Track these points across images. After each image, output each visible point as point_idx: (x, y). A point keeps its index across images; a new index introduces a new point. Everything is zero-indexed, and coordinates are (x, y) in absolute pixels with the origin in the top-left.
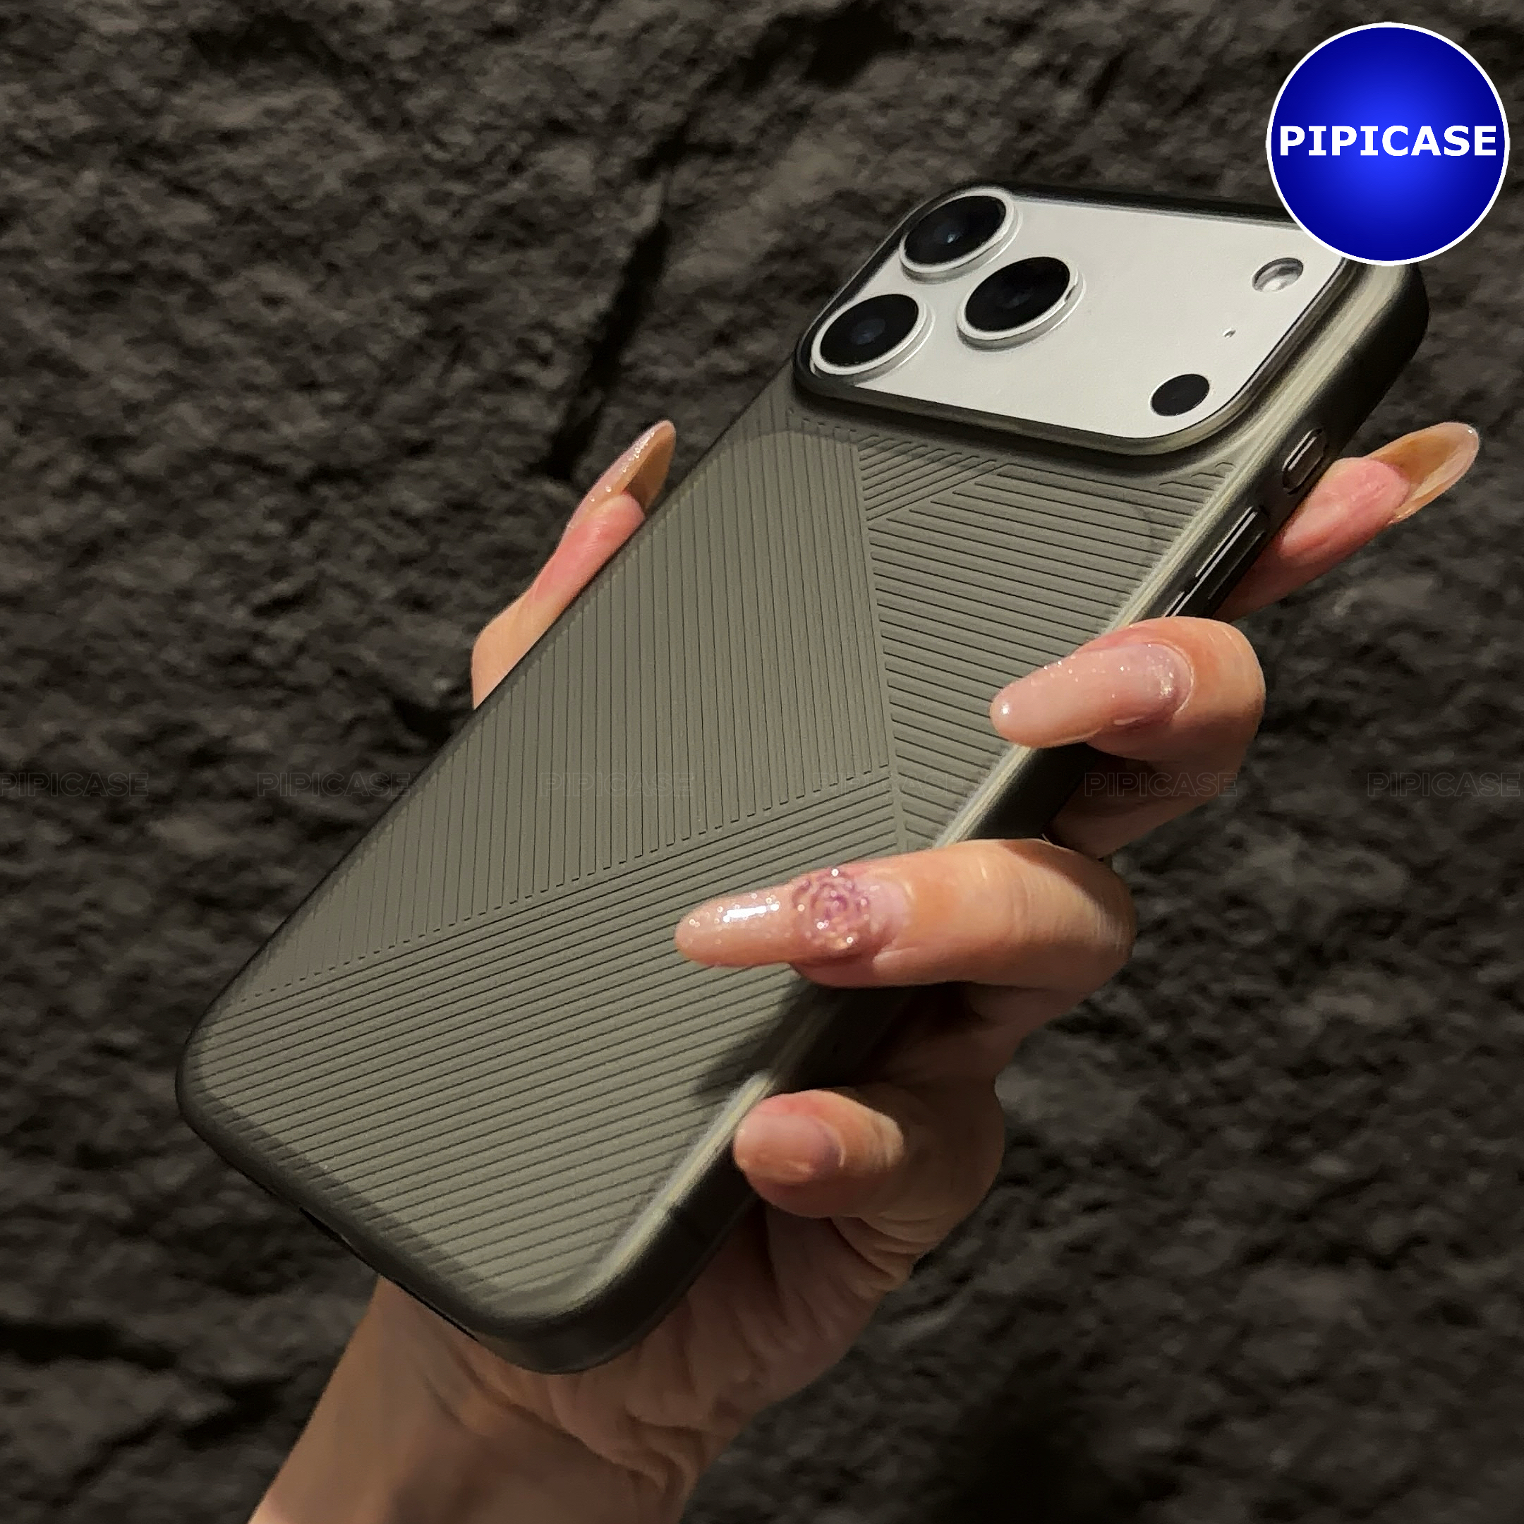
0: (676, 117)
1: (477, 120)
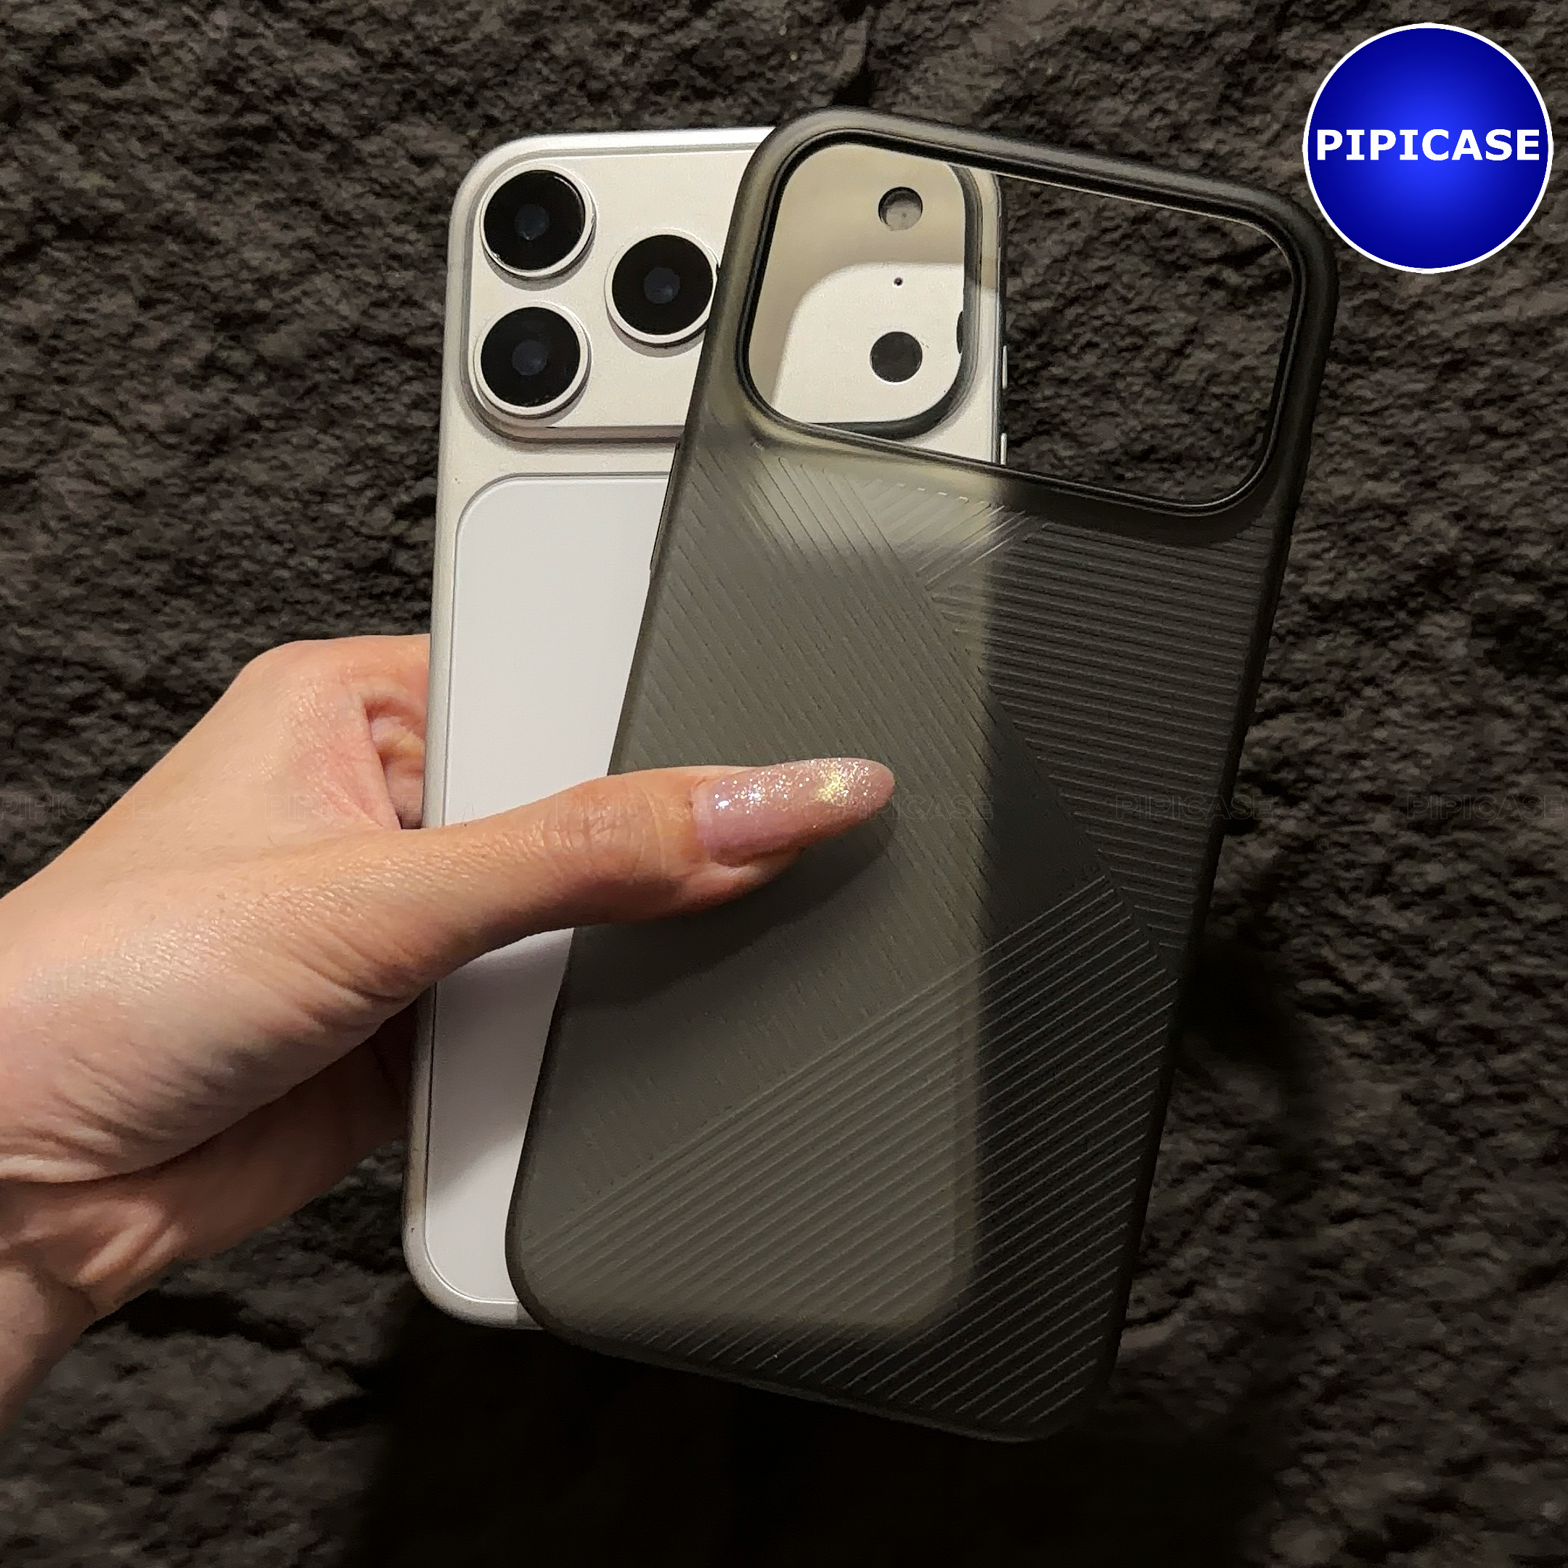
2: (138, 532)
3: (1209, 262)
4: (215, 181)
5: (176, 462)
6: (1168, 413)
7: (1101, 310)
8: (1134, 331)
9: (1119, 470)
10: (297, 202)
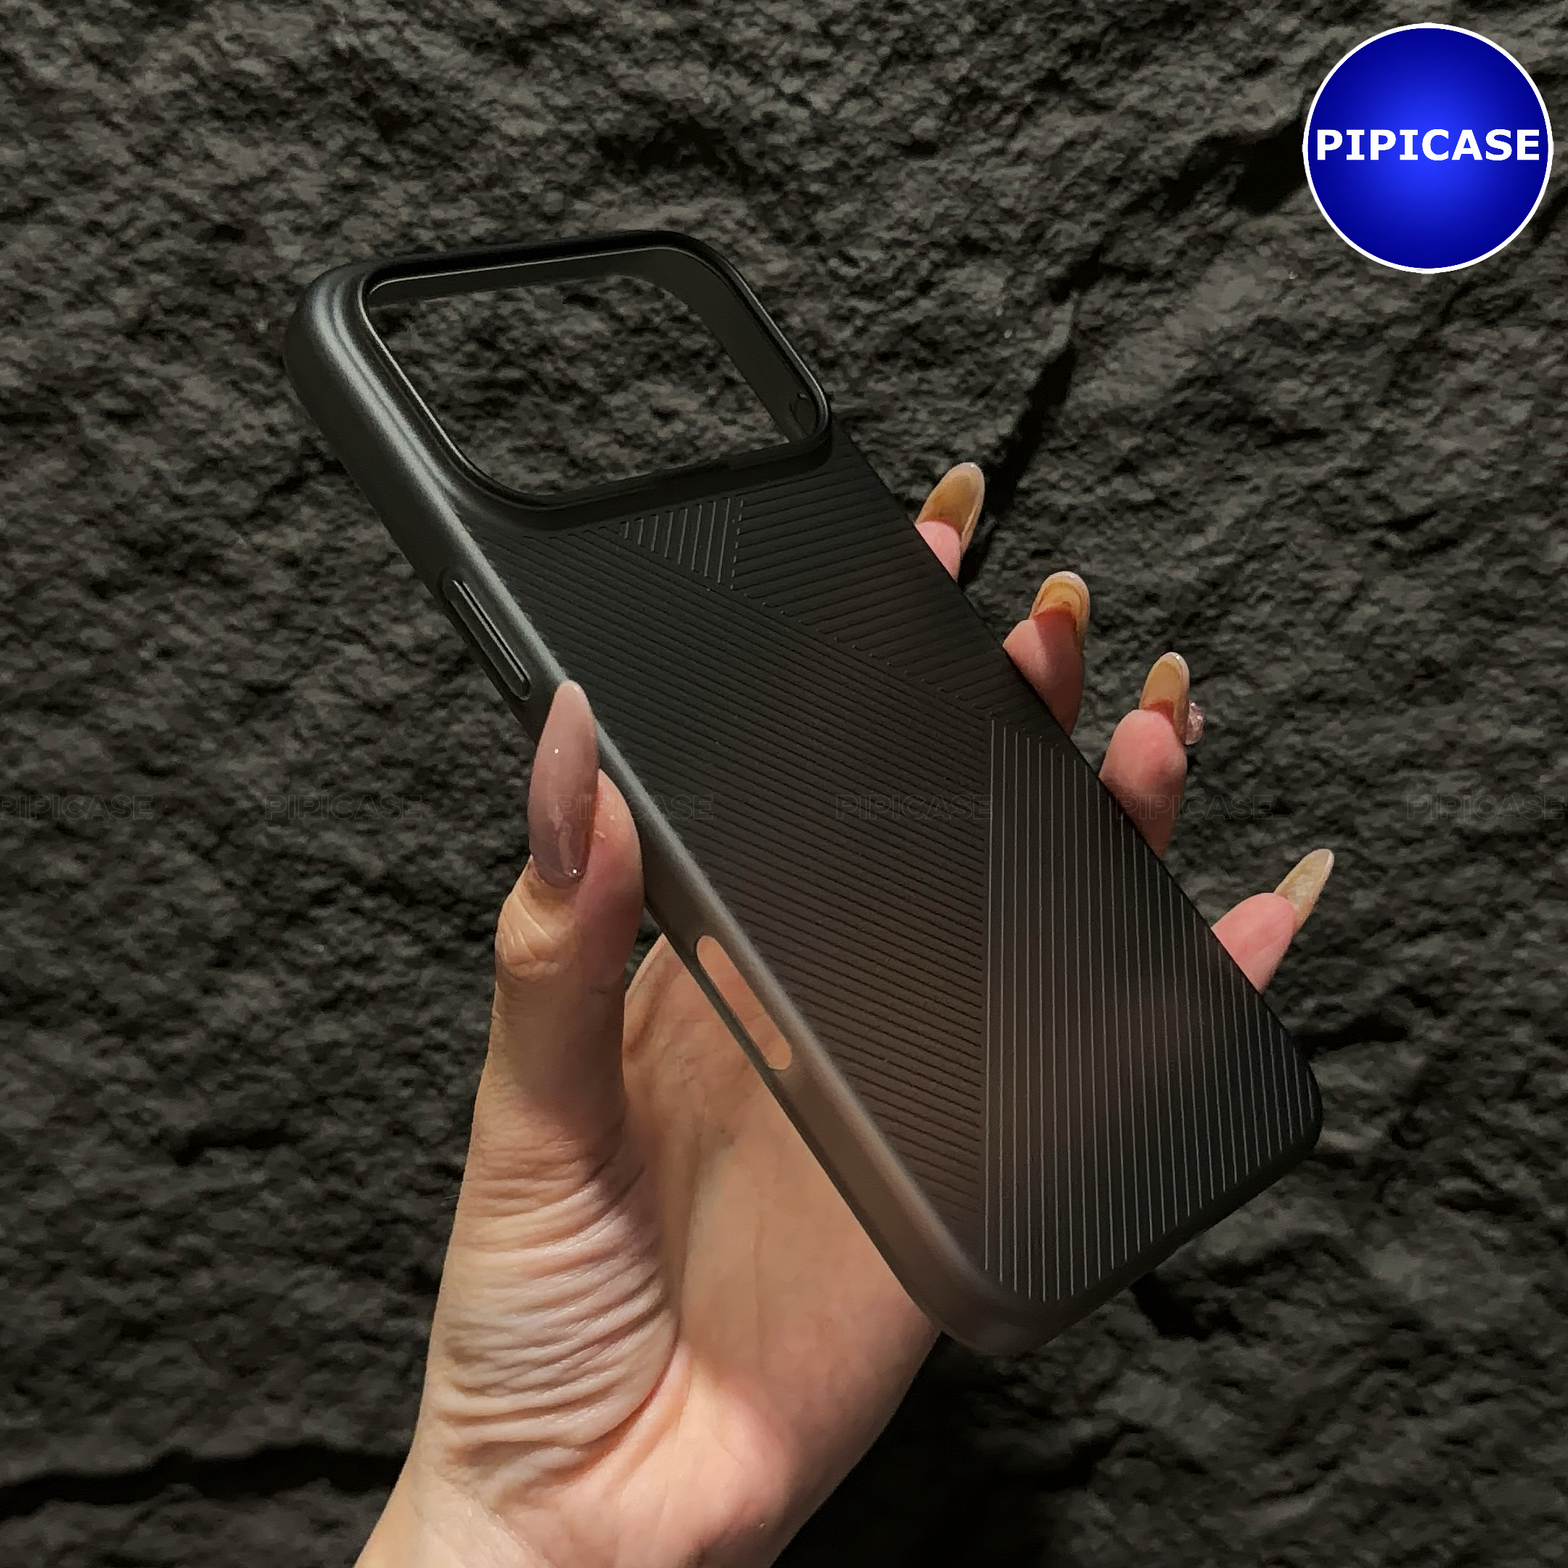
0: (1094, 237)
1: (887, 236)
2: (383, 741)
3: (1376, 526)
4: (472, 428)
5: (422, 678)
6: (1335, 659)
7: (1276, 566)
8: (1305, 586)
9: (1290, 709)
10: (544, 447)
